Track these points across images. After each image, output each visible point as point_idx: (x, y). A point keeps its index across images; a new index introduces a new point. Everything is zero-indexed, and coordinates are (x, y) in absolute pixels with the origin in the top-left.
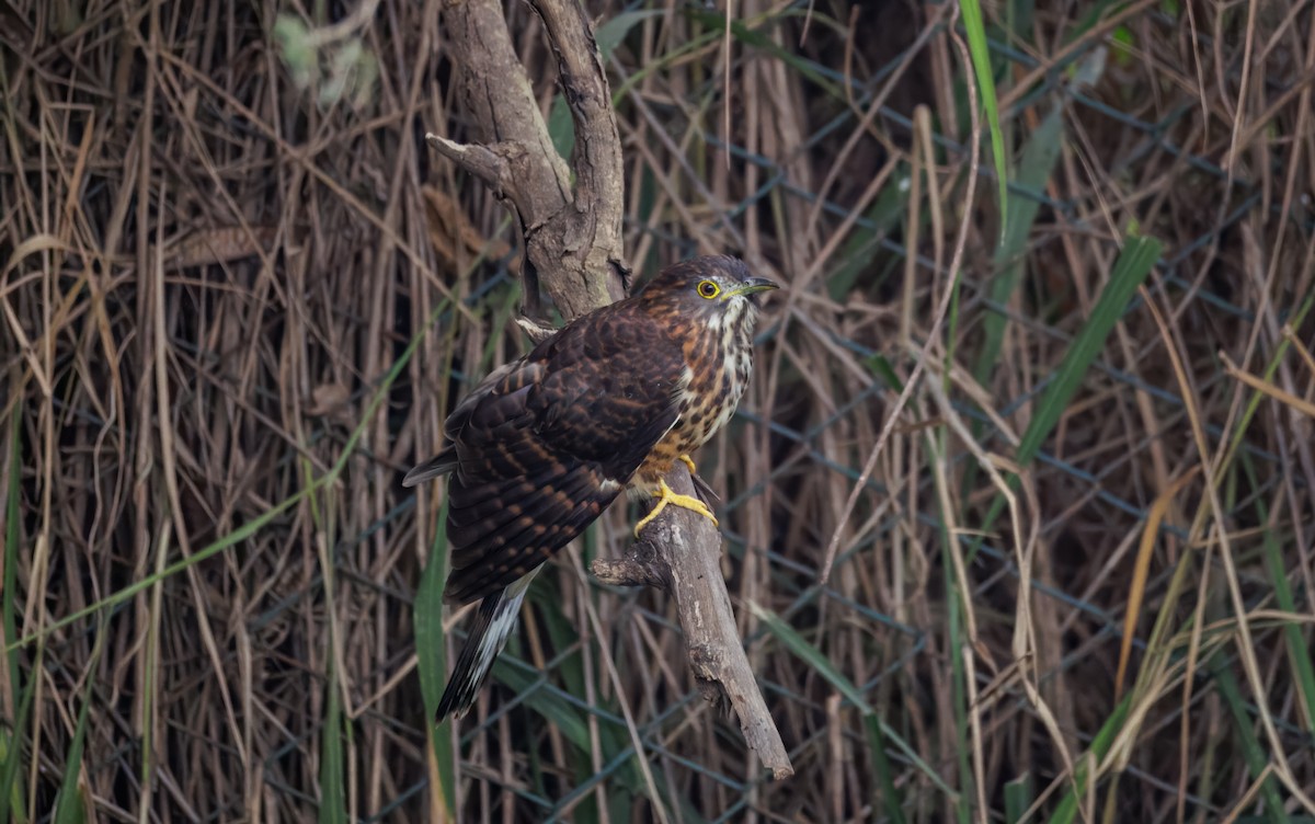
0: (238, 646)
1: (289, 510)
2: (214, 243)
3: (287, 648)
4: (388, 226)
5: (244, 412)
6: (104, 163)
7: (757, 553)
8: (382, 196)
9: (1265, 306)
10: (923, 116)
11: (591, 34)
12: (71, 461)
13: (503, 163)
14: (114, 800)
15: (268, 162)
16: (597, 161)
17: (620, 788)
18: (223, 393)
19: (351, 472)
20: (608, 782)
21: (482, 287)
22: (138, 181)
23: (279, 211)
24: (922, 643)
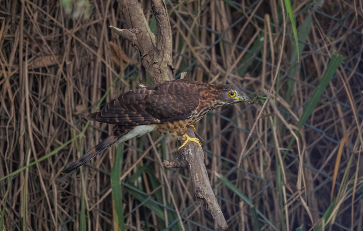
0: (53, 188)
1: (69, 145)
2: (44, 61)
3: (68, 189)
4: (99, 54)
5: (54, 114)
6: (8, 36)
7: (217, 156)
8: (97, 45)
10: (267, 17)
13: (134, 35)
15: (60, 35)
16: (164, 34)
18: (47, 108)
19: (88, 133)
20: (170, 230)
21: (129, 73)
22: (19, 42)
23: (64, 50)
24: (269, 184)
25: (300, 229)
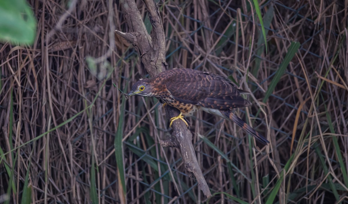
0: (69, 147)
2: (61, 45)
3: (81, 147)
4: (105, 41)
5: (69, 88)
7: (199, 120)
8: (103, 33)
9: (326, 56)
10: (239, 10)
11: (156, 6)
12: (26, 101)
13: (135, 37)
14: (38, 187)
15: (74, 25)
16: (159, 38)
17: (165, 180)
18: (64, 83)
19: (97, 103)
20: (162, 178)
21: (129, 55)
22: (41, 30)
23: (77, 37)
24: (241, 142)
25: (266, 178)
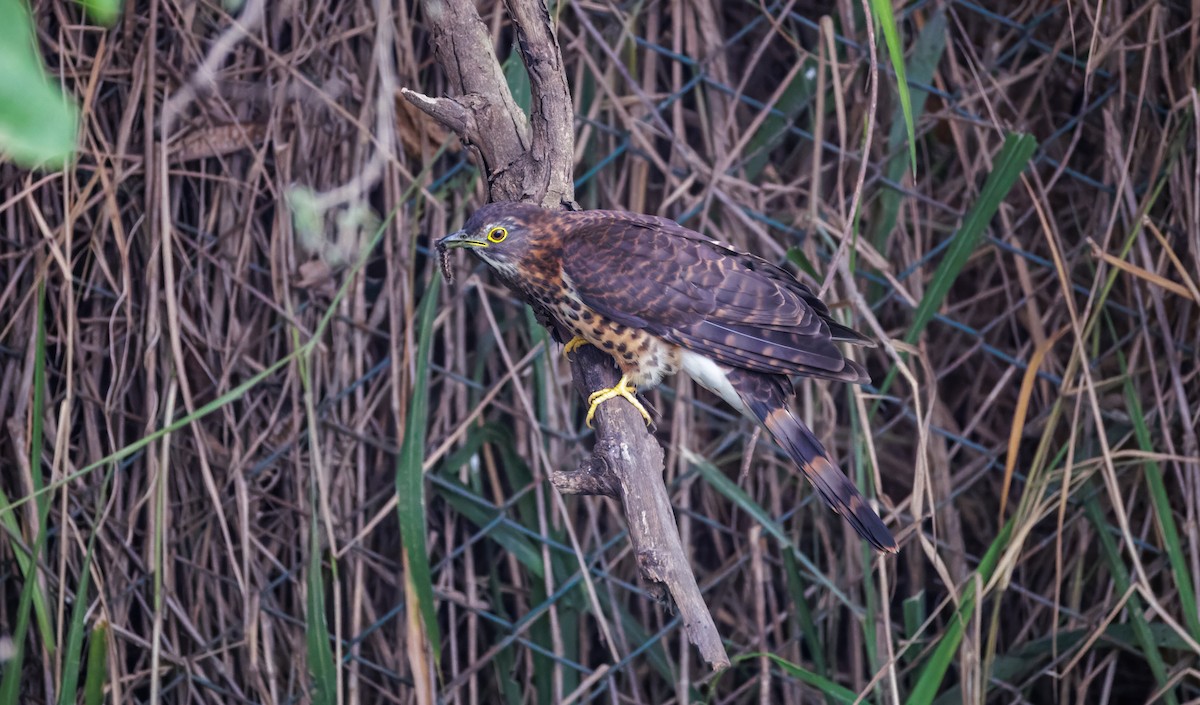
0: (237, 489)
1: (278, 371)
2: (212, 140)
3: (277, 491)
4: (362, 124)
5: (240, 287)
6: (114, 71)
8: (358, 97)
9: (1125, 183)
11: (544, 6)
12: (89, 329)
13: (469, 113)
14: (130, 627)
15: (257, 69)
16: (551, 116)
17: (568, 608)
18: (221, 271)
19: (335, 339)
20: (558, 603)
22: (145, 87)
23: (268, 112)
